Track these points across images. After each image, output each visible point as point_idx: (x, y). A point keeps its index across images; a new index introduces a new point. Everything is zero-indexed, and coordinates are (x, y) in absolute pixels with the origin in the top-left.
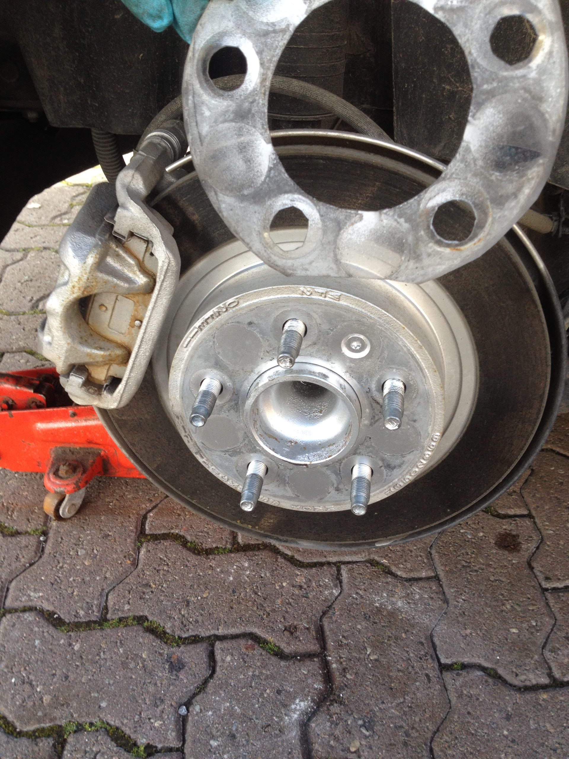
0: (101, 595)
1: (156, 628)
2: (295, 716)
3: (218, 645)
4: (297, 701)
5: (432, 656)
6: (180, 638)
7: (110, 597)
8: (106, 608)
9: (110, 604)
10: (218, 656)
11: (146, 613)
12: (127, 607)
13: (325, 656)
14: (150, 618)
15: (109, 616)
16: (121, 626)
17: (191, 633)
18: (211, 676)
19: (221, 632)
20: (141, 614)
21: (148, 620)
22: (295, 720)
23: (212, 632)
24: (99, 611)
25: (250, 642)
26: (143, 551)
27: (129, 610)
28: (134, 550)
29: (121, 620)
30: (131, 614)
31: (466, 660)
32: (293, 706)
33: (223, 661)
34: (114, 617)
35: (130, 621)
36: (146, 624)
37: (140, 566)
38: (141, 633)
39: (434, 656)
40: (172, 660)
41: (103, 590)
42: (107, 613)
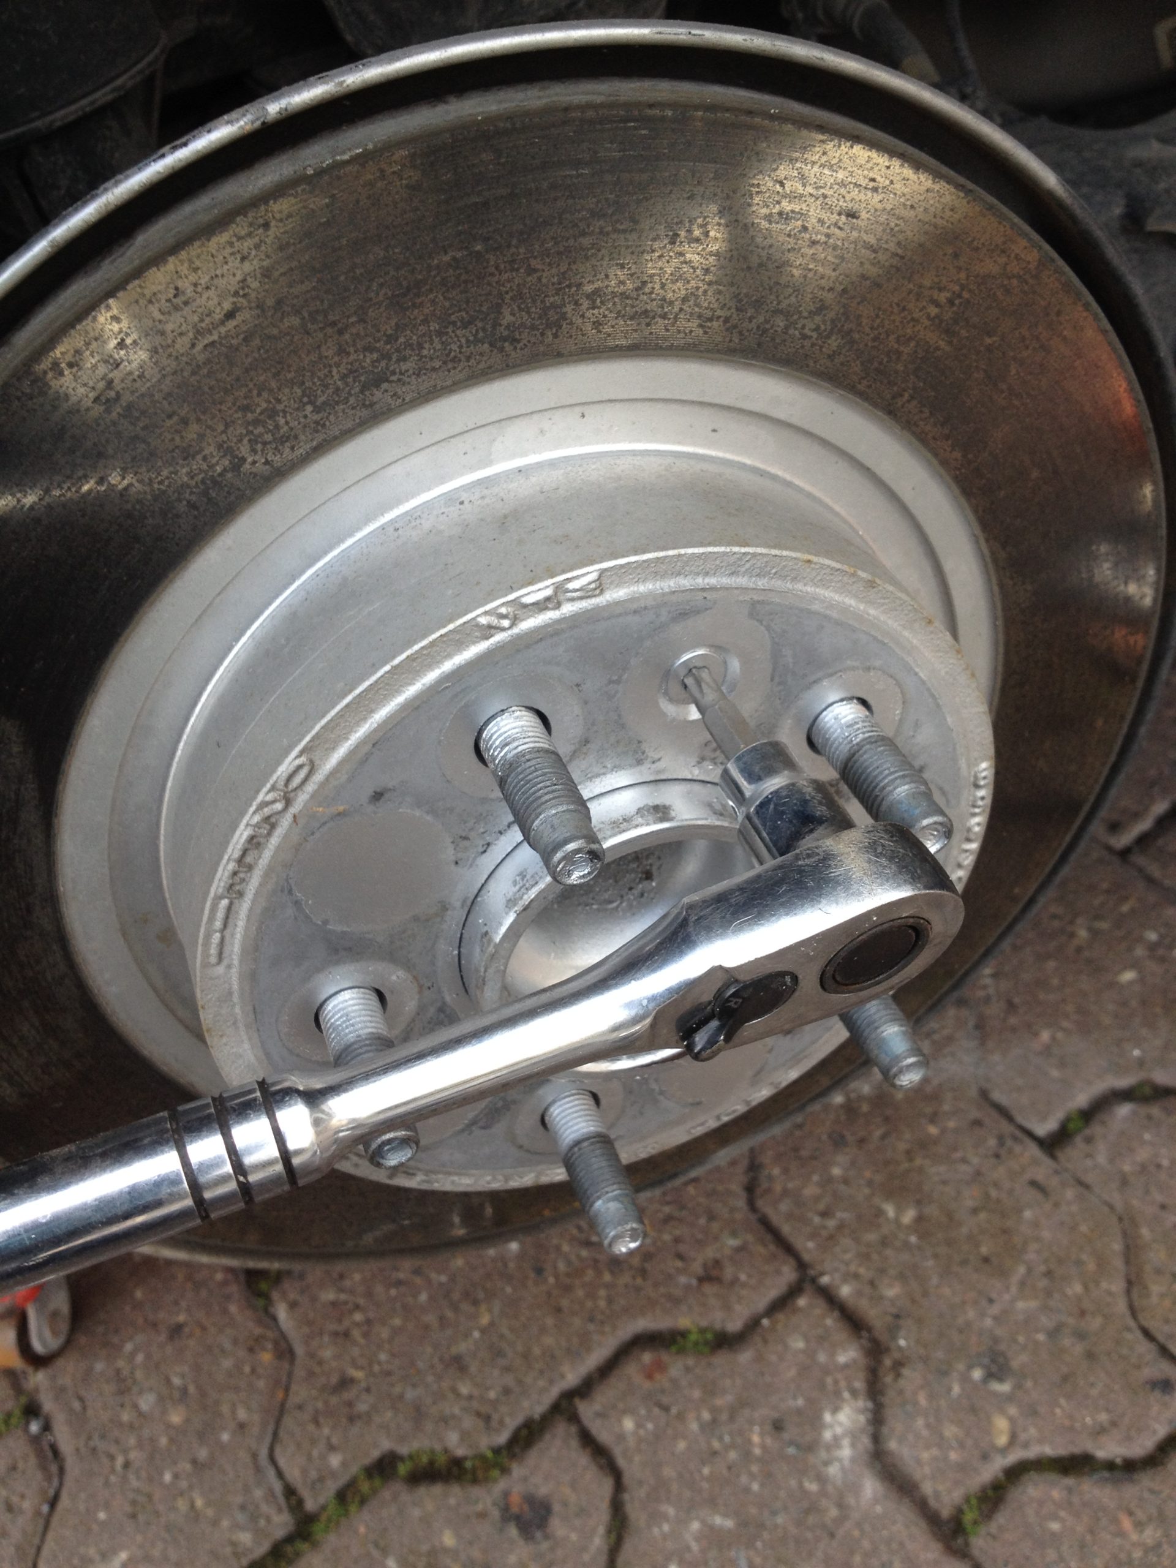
0: (258, 1469)
1: (432, 1463)
2: (846, 1452)
3: (586, 1410)
4: (828, 1417)
5: (1015, 1139)
6: (497, 1451)
7: (282, 1462)
8: (290, 1492)
9: (294, 1475)
10: (603, 1434)
11: (386, 1445)
12: (335, 1460)
13: (814, 1280)
14: (404, 1450)
15: (310, 1505)
16: (353, 1508)
17: (512, 1423)
18: (619, 1486)
19: (572, 1377)
20: (376, 1454)
21: (401, 1459)
22: (853, 1460)
23: (555, 1392)
24: (280, 1510)
25: (647, 1357)
26: (282, 1312)
27: (344, 1464)
28: (259, 1322)
29: (342, 1497)
30: (354, 1469)
31: (1082, 1099)
32: (827, 1435)
33: (621, 1437)
34: (322, 1500)
35: (365, 1487)
36: (403, 1469)
37: (300, 1350)
38: (405, 1497)
39: (1018, 1133)
40: (515, 1510)
41: (255, 1456)
42: (300, 1502)
